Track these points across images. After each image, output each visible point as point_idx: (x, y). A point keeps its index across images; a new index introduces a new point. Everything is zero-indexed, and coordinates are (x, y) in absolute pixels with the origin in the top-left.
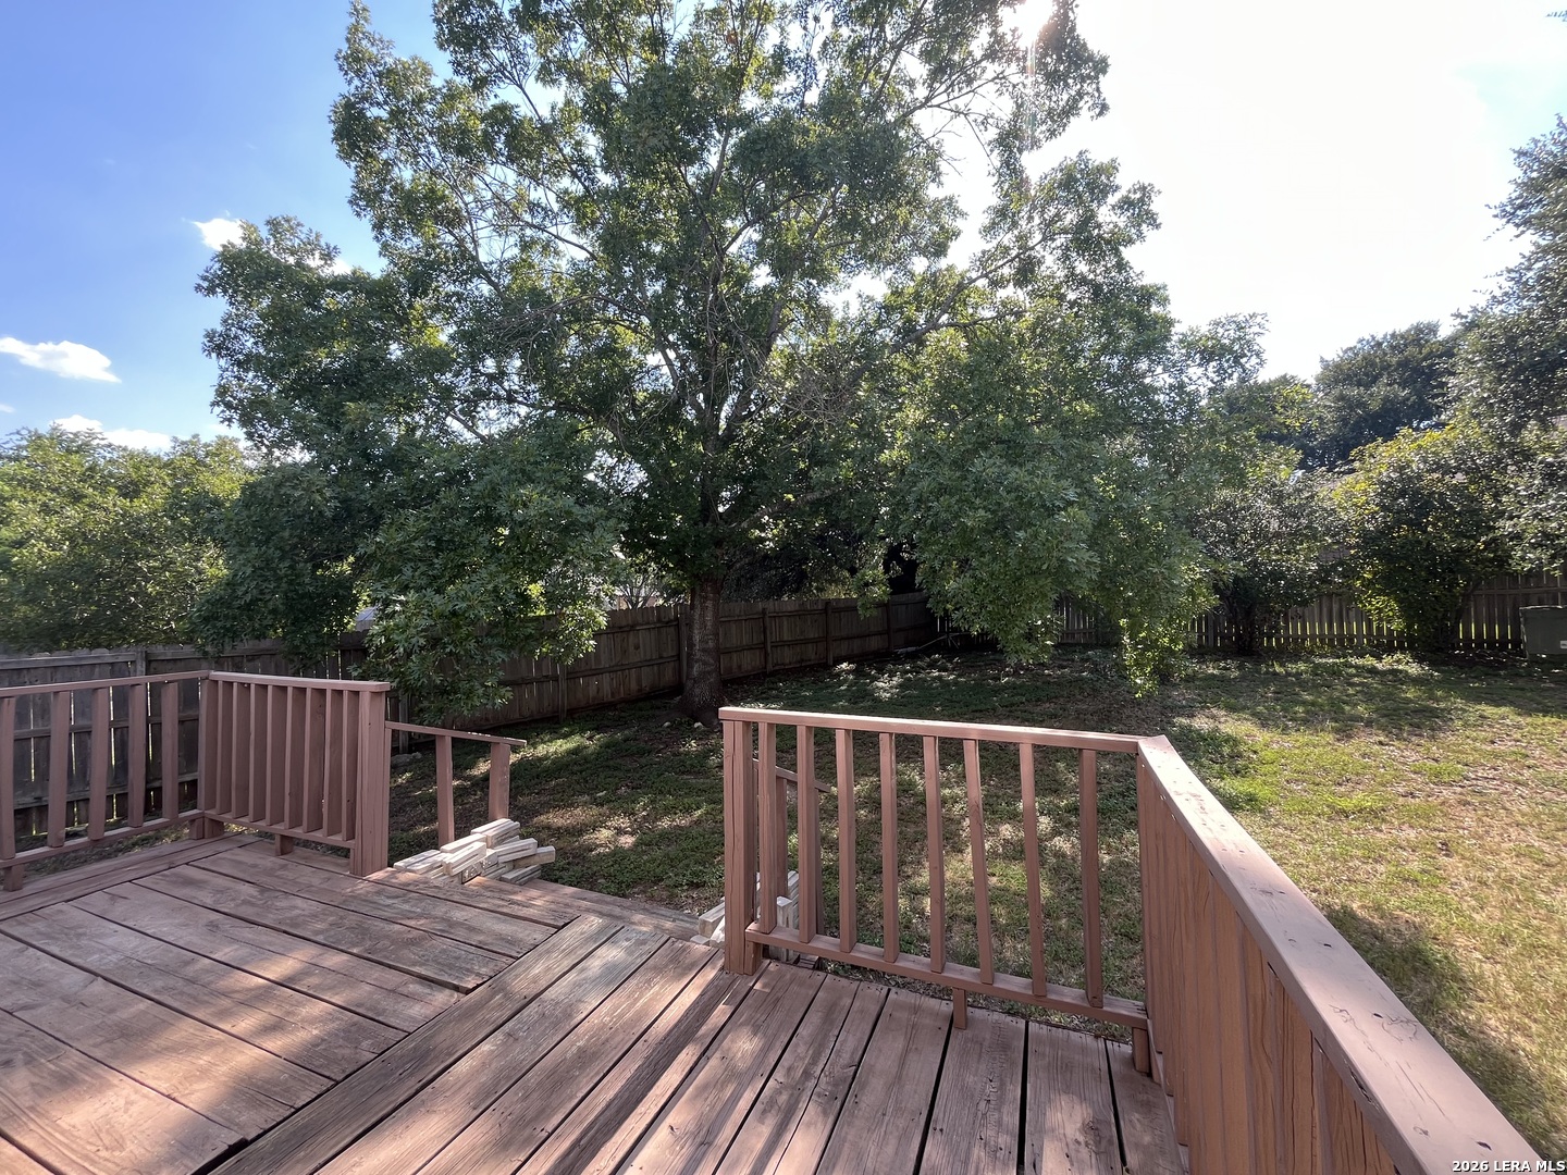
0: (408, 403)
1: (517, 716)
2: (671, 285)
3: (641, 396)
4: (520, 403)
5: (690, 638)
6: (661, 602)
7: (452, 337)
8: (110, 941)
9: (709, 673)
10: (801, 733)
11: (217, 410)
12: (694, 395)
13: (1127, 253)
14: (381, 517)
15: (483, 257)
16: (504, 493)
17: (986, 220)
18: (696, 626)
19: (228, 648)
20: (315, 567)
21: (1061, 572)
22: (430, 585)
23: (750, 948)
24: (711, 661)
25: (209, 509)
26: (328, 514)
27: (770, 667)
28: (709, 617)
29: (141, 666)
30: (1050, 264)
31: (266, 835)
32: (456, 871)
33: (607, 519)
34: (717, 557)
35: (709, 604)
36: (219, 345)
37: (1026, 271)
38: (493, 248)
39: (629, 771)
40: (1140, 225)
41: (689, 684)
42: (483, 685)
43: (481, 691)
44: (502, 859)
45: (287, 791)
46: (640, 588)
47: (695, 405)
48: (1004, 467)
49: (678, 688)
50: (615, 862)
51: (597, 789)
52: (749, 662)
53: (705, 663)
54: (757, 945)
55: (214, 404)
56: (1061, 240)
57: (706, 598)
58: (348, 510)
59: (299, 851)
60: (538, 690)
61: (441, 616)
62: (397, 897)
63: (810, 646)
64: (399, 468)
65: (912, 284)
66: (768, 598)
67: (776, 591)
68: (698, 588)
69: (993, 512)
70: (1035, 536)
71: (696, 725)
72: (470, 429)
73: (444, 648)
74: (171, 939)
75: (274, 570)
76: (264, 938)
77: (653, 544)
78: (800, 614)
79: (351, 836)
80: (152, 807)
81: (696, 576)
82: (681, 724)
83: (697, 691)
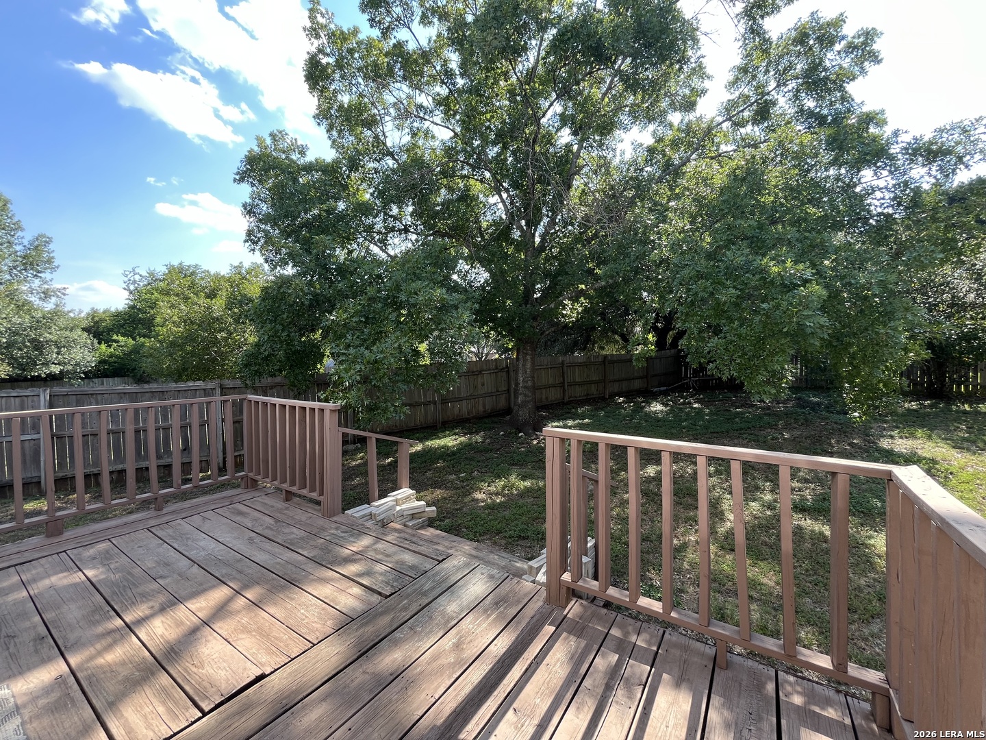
0: (348, 236)
1: (413, 425)
2: (505, 148)
3: (484, 225)
4: (412, 232)
5: (517, 379)
6: (497, 356)
7: (372, 195)
8: (202, 544)
9: (528, 402)
10: (602, 448)
11: (247, 244)
12: (519, 221)
13: (851, 88)
14: (335, 305)
15: (389, 144)
16: (404, 288)
17: (730, 77)
18: (520, 371)
19: (257, 381)
20: (301, 336)
21: (799, 334)
22: (362, 345)
23: (564, 590)
24: (530, 394)
25: (247, 304)
26: (307, 303)
27: (566, 399)
28: (528, 366)
29: (218, 391)
30: (783, 104)
31: (279, 489)
32: (379, 518)
33: (466, 303)
34: (533, 327)
35: (528, 357)
36: (249, 210)
37: (763, 112)
38: (395, 137)
39: (479, 461)
40: (862, 63)
41: (516, 408)
42: (393, 405)
43: (392, 409)
44: (405, 513)
45: (288, 465)
46: (484, 347)
47: (520, 227)
48: (750, 257)
49: (508, 411)
50: (472, 518)
51: (460, 472)
52: (553, 395)
53: (525, 395)
54: (568, 588)
55: (246, 241)
56: (792, 85)
57: (526, 354)
58: (317, 301)
59: (296, 499)
60: (425, 410)
61: (368, 363)
62: (347, 532)
63: (593, 385)
64: (344, 275)
65: (671, 132)
66: (565, 354)
67: (570, 349)
68: (521, 348)
69: (741, 290)
70: (777, 307)
71: (520, 434)
72: (384, 251)
73: (371, 383)
74: (230, 545)
75: (279, 337)
76: (277, 550)
77: (494, 320)
78: (587, 364)
79: (321, 494)
80: (222, 470)
81: (520, 340)
82: (510, 433)
83: (520, 413)
